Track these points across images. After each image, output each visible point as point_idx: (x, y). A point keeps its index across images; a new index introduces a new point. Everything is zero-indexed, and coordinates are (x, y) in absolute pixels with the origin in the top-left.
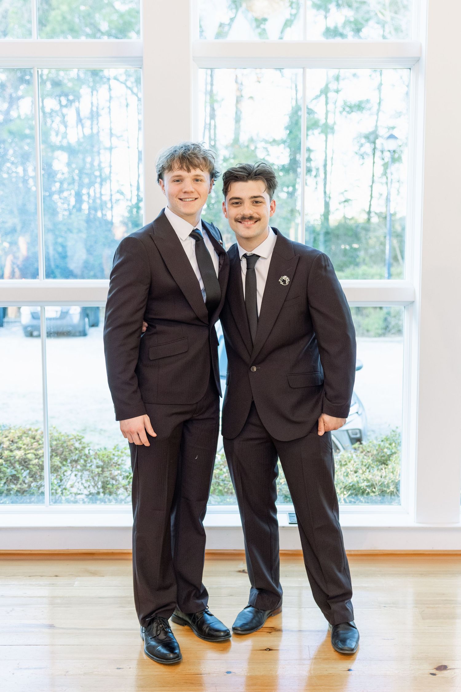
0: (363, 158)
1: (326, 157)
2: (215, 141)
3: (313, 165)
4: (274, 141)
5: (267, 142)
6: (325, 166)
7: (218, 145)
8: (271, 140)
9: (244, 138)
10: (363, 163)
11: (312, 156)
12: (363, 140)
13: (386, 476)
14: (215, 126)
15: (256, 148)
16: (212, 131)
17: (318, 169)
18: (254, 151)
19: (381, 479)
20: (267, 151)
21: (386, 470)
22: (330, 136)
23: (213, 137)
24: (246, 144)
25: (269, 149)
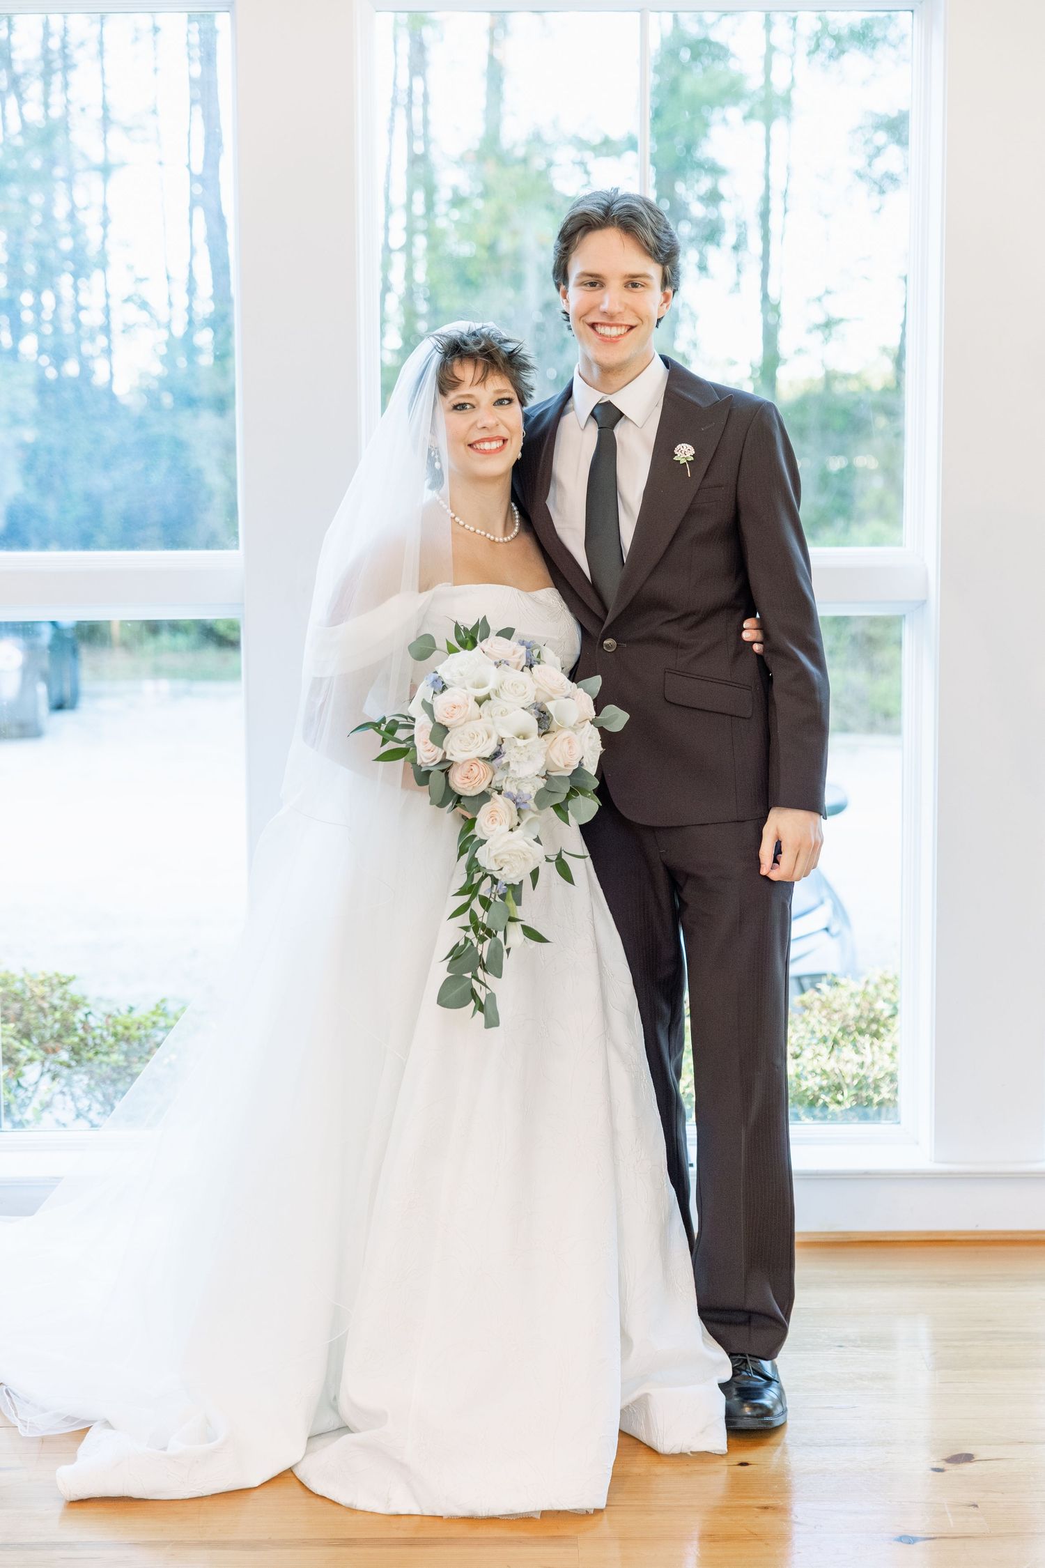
0: (882, 192)
1: (768, 187)
2: (427, 143)
3: (727, 211)
4: (606, 142)
5: (582, 144)
6: (765, 215)
7: (435, 156)
8: (597, 140)
9: (513, 133)
10: (880, 208)
11: (724, 186)
12: (881, 137)
13: (873, 1063)
14: (426, 96)
15: (550, 164)
16: (417, 114)
17: (742, 226)
18: (543, 175)
19: (860, 1070)
20: (587, 172)
21: (875, 1048)
22: (778, 127)
23: (418, 128)
24: (520, 152)
25: (590, 167)
